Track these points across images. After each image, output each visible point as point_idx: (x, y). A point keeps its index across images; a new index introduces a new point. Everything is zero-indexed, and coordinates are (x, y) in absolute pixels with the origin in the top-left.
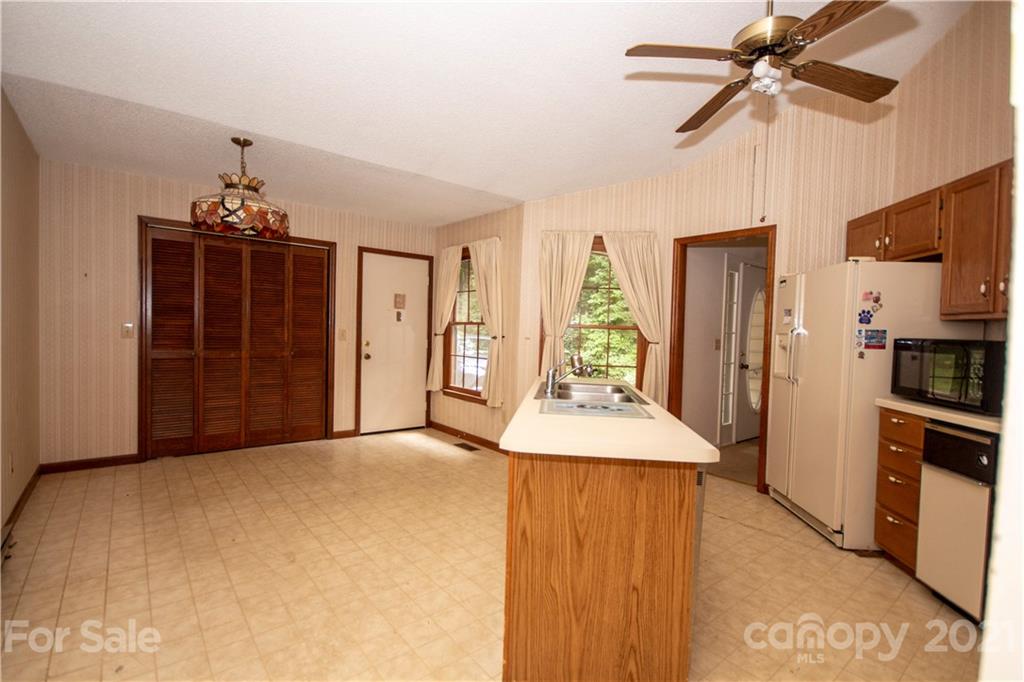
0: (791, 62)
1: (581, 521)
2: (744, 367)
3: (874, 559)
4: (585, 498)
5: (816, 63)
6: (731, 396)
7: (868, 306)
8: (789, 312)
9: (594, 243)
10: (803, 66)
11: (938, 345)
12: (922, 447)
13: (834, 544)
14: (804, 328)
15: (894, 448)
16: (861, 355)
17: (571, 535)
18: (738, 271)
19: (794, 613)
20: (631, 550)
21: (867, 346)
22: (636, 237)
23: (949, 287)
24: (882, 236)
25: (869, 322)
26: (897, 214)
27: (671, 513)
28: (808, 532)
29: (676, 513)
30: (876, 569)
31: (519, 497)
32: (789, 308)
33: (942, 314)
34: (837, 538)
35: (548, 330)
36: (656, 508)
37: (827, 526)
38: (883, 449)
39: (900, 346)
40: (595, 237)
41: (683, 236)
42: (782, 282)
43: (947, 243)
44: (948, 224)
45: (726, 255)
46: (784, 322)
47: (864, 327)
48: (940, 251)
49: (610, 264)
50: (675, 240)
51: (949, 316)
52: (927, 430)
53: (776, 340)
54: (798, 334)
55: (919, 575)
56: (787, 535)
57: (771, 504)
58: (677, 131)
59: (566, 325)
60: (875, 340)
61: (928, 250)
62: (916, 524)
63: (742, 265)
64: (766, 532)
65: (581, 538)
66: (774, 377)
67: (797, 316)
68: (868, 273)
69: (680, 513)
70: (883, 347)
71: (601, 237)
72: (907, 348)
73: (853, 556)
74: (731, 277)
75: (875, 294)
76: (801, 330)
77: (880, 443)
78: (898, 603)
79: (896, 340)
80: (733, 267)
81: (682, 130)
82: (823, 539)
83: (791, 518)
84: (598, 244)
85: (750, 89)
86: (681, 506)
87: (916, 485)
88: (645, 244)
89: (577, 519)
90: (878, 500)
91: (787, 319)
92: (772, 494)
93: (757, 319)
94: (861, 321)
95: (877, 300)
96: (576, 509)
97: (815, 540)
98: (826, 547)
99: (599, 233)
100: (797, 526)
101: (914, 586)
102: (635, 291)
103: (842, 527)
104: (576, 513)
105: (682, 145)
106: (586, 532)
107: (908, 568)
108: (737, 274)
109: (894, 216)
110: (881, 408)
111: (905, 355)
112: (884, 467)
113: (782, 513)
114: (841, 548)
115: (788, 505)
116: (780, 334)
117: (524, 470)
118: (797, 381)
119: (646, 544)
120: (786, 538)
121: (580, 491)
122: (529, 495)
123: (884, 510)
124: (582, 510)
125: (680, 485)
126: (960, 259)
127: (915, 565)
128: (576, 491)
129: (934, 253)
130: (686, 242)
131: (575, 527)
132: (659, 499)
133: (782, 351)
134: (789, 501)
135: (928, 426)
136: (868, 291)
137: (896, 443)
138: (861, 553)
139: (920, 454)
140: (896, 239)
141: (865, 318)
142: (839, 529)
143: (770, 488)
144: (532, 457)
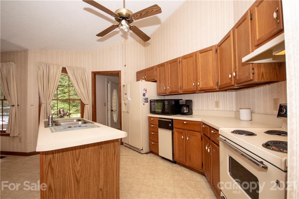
0: (130, 24)
1: (78, 172)
2: (112, 110)
3: (149, 154)
4: (79, 162)
5: (135, 27)
6: (109, 119)
7: (144, 92)
8: (126, 94)
9: (62, 70)
10: (132, 26)
11: (157, 101)
12: (158, 124)
13: (141, 153)
14: (130, 98)
15: (152, 126)
16: (144, 104)
17: (74, 180)
18: (109, 83)
19: (138, 175)
20: (99, 176)
21: (145, 102)
22: (79, 70)
23: (159, 88)
24: (144, 76)
25: (145, 96)
26: (147, 71)
27: (112, 158)
28: (135, 152)
29: (113, 157)
30: (151, 156)
31: (47, 172)
32: (126, 93)
33: (158, 94)
34: (142, 152)
35: (43, 101)
36: (107, 158)
37: (139, 149)
38: (150, 127)
39: (151, 102)
40: (63, 68)
41: (95, 71)
42: (123, 86)
43: (157, 78)
44: (157, 74)
45: (106, 78)
46: (125, 97)
47: (144, 97)
48: (156, 80)
49: (69, 78)
50: (92, 72)
51: (159, 94)
52: (159, 120)
53: (123, 102)
54: (129, 100)
55: (159, 155)
56: (130, 154)
57: (124, 147)
58: (97, 35)
59: (51, 99)
60: (146, 100)
61: (154, 80)
62: (158, 143)
63: (110, 82)
64: (126, 155)
65: (79, 179)
66: (123, 112)
67: (128, 95)
68: (144, 84)
69: (114, 157)
70: (148, 102)
71: (65, 68)
72: (152, 102)
73: (145, 154)
74: (107, 85)
75: (146, 89)
76: (130, 99)
77: (149, 125)
78: (157, 163)
79: (150, 100)
80: (108, 82)
81: (98, 35)
82: (138, 153)
83: (130, 149)
84: (64, 70)
85: (120, 28)
86: (115, 154)
87: (157, 134)
88: (82, 72)
89: (76, 172)
90: (149, 139)
91: (125, 96)
92: (124, 144)
93: (115, 97)
94: (143, 96)
95: (146, 91)
96: (75, 167)
97: (137, 153)
98: (139, 154)
99: (64, 66)
100: (132, 151)
101: (158, 157)
102: (79, 87)
103: (143, 148)
104: (76, 169)
105: (99, 40)
106: (81, 176)
107: (157, 154)
108: (109, 84)
109: (147, 72)
110: (149, 117)
111: (152, 103)
112: (150, 131)
113: (128, 149)
114: (143, 154)
115: (129, 146)
116: (124, 100)
117: (49, 159)
118: (129, 112)
119: (104, 172)
120: (130, 155)
121: (77, 160)
122: (52, 169)
123: (151, 141)
124: (78, 168)
125: (114, 147)
126: (160, 82)
127: (158, 153)
128: (75, 161)
129: (155, 80)
130: (96, 73)
131: (76, 176)
132: (108, 154)
133: (125, 105)
134: (129, 145)
135: (159, 119)
136: (144, 88)
137: (153, 124)
138: (147, 153)
139: (158, 126)
140: (147, 77)
141: (144, 95)
142: (142, 149)
143: (124, 143)
144: (53, 152)
